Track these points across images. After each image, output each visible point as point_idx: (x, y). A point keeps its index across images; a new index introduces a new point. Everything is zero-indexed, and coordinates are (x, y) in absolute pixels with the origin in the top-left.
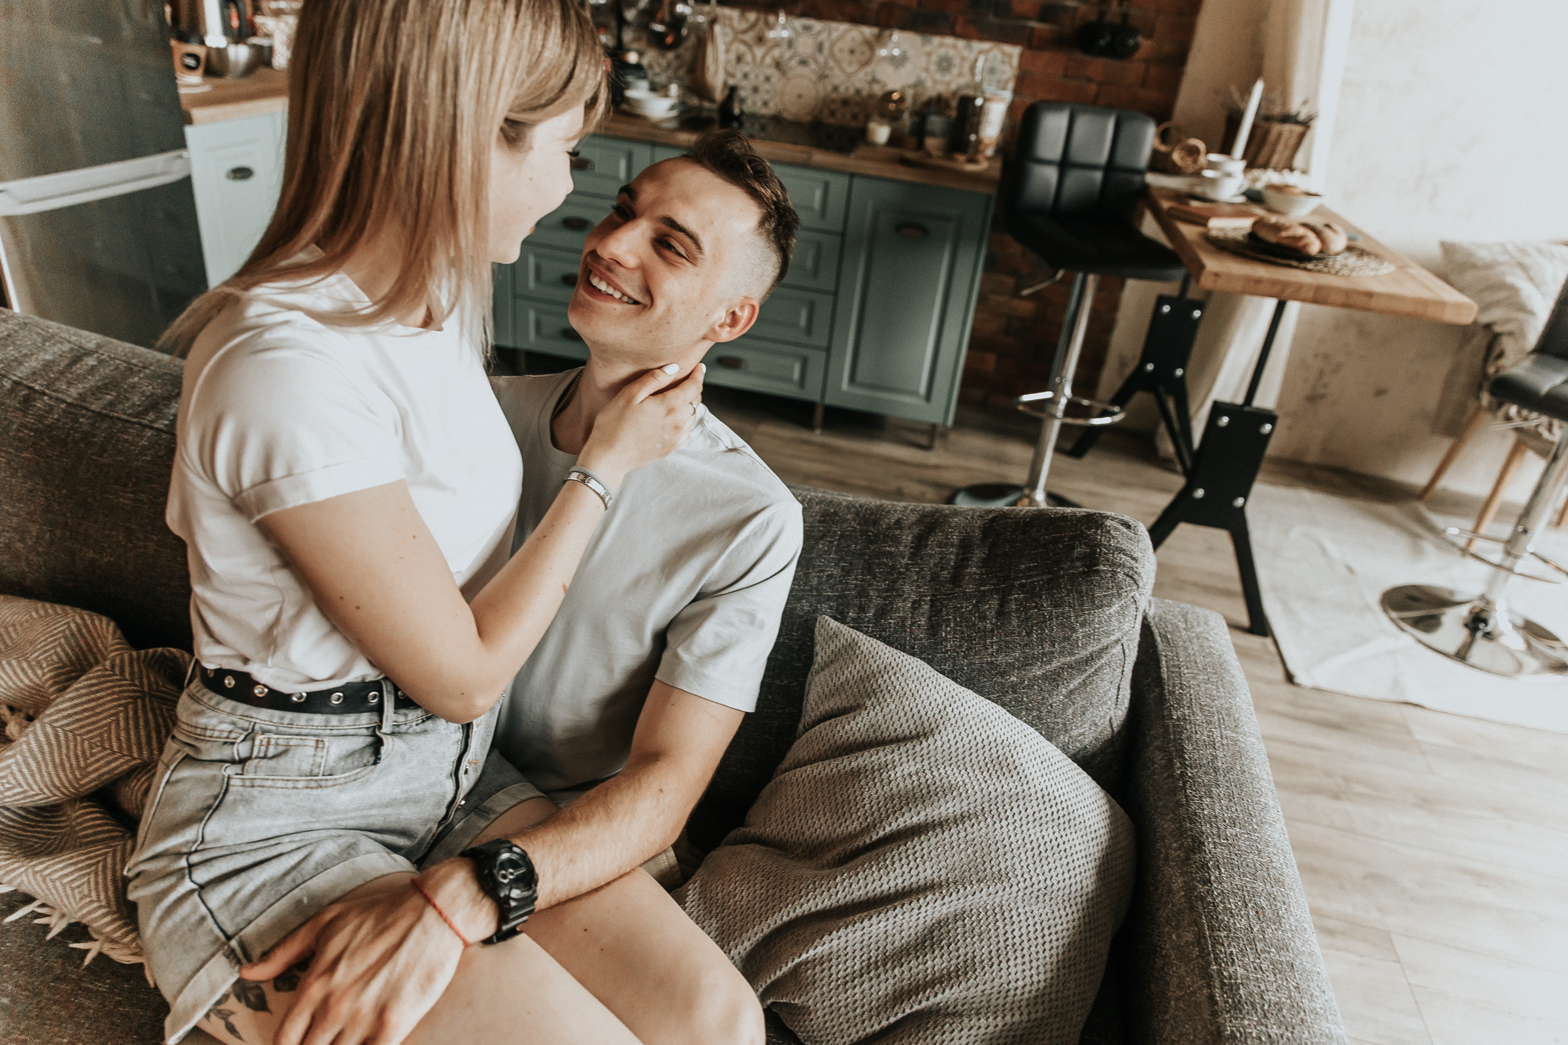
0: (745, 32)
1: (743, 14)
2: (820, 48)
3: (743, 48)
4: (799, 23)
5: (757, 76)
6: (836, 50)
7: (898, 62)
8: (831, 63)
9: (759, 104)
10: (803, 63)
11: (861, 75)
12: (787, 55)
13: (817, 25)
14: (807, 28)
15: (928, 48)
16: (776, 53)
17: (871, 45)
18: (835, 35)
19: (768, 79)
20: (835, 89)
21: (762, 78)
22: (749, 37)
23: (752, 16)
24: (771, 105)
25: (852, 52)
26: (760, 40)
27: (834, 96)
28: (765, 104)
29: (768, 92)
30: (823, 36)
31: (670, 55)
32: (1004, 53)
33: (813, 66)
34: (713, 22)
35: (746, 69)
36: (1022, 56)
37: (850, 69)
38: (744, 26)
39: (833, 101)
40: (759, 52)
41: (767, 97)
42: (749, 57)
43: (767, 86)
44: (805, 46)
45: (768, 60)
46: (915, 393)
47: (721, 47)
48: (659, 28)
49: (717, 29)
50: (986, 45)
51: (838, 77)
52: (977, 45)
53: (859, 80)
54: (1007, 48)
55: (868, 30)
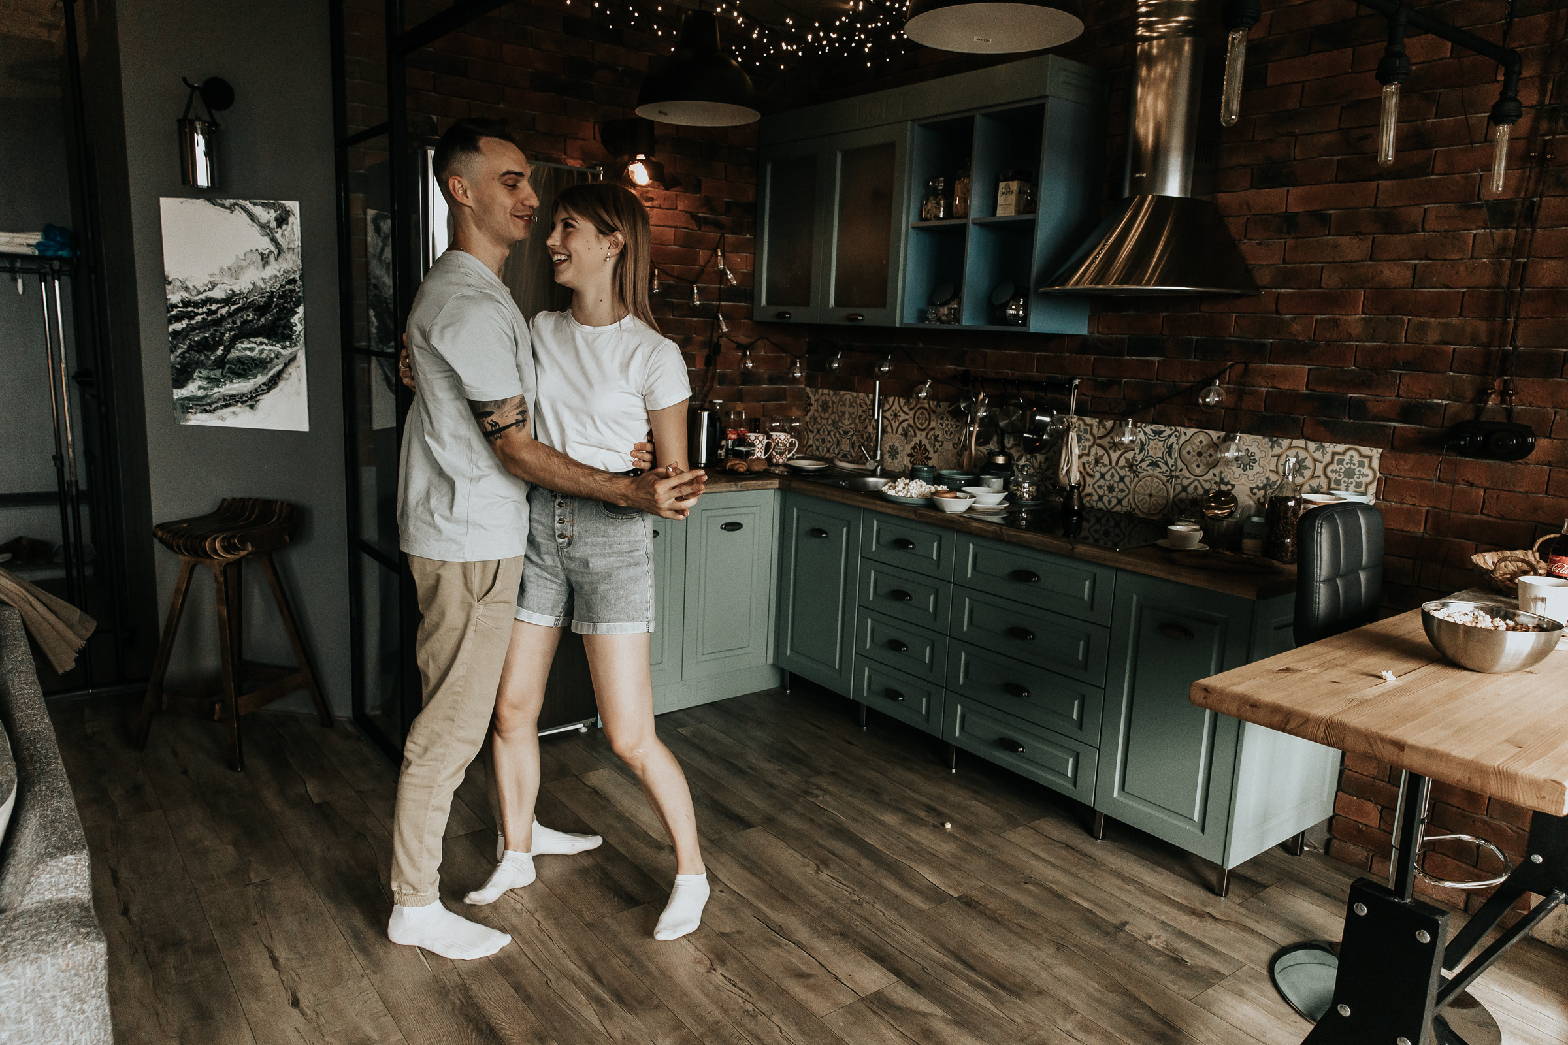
0: (1100, 438)
1: (1101, 424)
2: (1169, 451)
3: (1101, 452)
4: (1148, 428)
5: (1112, 476)
6: (1184, 452)
7: (1247, 462)
8: (1180, 465)
9: (1114, 501)
10: (1154, 464)
11: (1209, 476)
12: (1139, 458)
13: (1166, 430)
14: (1157, 433)
15: (1277, 450)
16: (1129, 455)
17: (1217, 447)
18: (1183, 439)
19: (1122, 479)
20: (1185, 489)
21: (1117, 478)
22: (1105, 442)
23: (1108, 424)
24: (1125, 502)
25: (1200, 454)
26: (1115, 444)
27: (1183, 495)
28: (1120, 502)
29: (1122, 491)
30: (1173, 439)
31: (1041, 457)
32: (1363, 456)
33: (1164, 468)
34: (1069, 426)
35: (1104, 470)
36: (1382, 458)
37: (1198, 471)
38: (1102, 432)
39: (1181, 500)
40: (1114, 456)
41: (1120, 496)
42: (1106, 460)
43: (1121, 485)
44: (1156, 449)
45: (1122, 462)
46: (1188, 817)
47: (1076, 451)
48: (1027, 436)
49: (1072, 435)
50: (1341, 448)
51: (1187, 478)
52: (1330, 448)
53: (1207, 481)
54: (1365, 450)
55: (1214, 434)
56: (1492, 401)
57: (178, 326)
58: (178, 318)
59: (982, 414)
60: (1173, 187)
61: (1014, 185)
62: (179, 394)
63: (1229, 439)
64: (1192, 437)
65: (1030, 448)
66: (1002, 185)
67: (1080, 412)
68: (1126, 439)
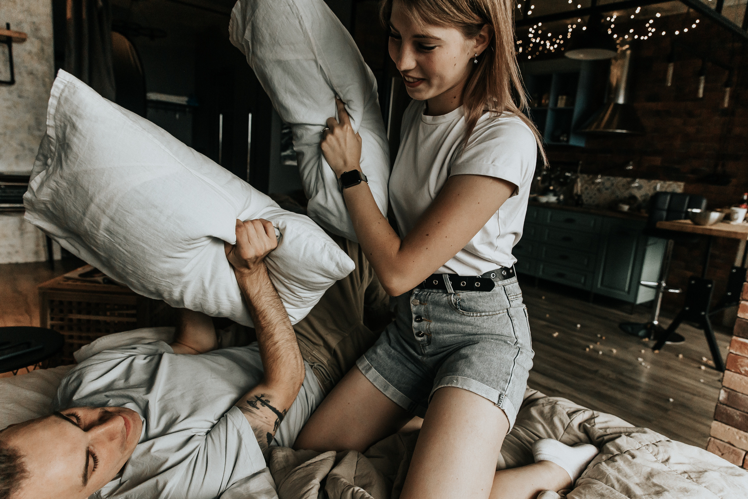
0: (588, 181)
1: (588, 176)
2: (612, 185)
4: (606, 178)
6: (618, 185)
7: (639, 188)
8: (616, 189)
11: (626, 192)
12: (601, 187)
13: (612, 178)
14: (609, 179)
16: (598, 186)
17: (630, 183)
18: (618, 181)
19: (595, 194)
20: (617, 196)
21: (593, 194)
23: (591, 176)
24: (596, 202)
25: (623, 185)
26: (593, 183)
29: (595, 198)
30: (614, 181)
31: (565, 188)
32: (678, 185)
33: (610, 190)
34: (577, 177)
36: (685, 186)
37: (622, 191)
38: (588, 179)
40: (593, 186)
41: (594, 200)
42: (589, 188)
44: (608, 184)
45: (595, 189)
46: (624, 291)
47: (579, 184)
48: (562, 180)
49: (579, 180)
50: (671, 183)
51: (618, 193)
52: (668, 183)
53: (626, 194)
54: (680, 183)
55: (629, 179)
56: (719, 168)
57: (285, 131)
58: (286, 128)
59: (545, 173)
60: (621, 100)
61: (564, 97)
62: (284, 154)
63: (633, 181)
64: (621, 180)
65: (561, 184)
66: (560, 97)
67: (582, 172)
68: (599, 180)
